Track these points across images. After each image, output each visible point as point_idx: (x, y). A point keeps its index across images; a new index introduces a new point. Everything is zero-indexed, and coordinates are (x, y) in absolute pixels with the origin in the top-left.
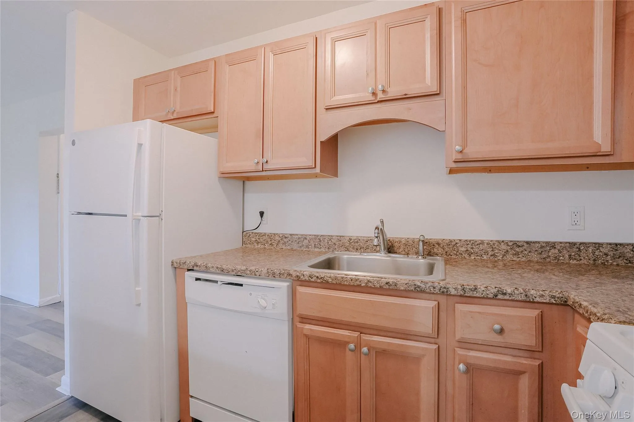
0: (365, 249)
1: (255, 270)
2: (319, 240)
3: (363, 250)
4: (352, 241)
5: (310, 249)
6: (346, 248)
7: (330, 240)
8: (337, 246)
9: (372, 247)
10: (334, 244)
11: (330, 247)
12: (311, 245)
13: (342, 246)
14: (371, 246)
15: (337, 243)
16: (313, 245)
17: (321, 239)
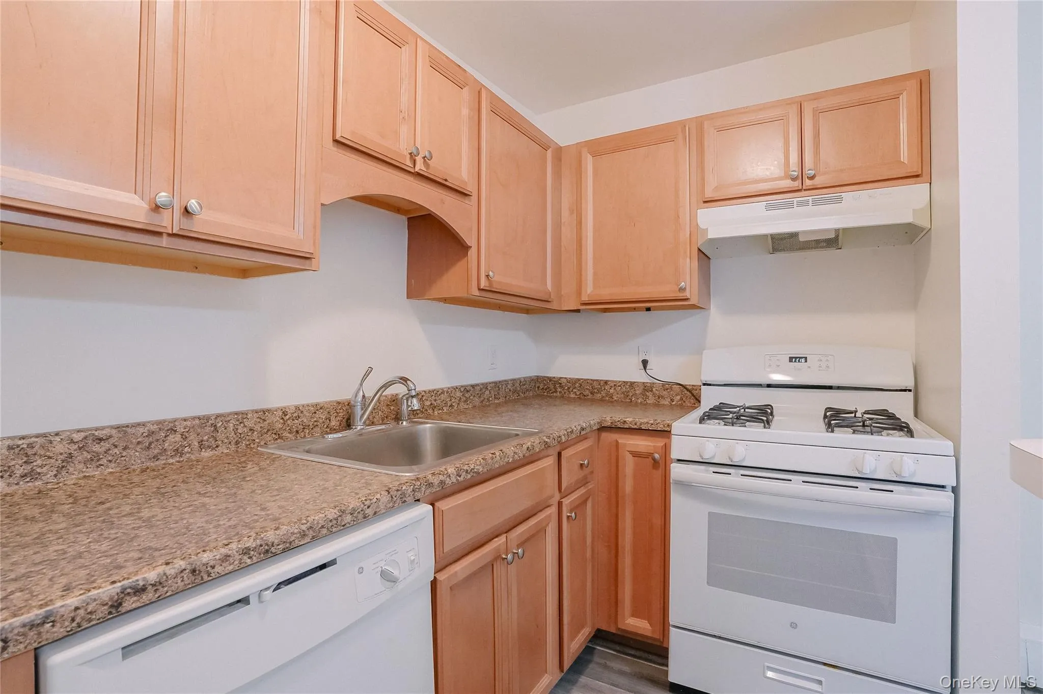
0: (312, 429)
1: (362, 506)
2: (213, 428)
3: (307, 431)
4: (287, 417)
5: (188, 455)
6: (275, 434)
7: (241, 423)
8: (256, 433)
9: (323, 422)
10: (251, 430)
11: (240, 440)
12: (189, 445)
13: (268, 430)
14: (321, 421)
15: (257, 428)
16: (196, 444)
17: (219, 425)
